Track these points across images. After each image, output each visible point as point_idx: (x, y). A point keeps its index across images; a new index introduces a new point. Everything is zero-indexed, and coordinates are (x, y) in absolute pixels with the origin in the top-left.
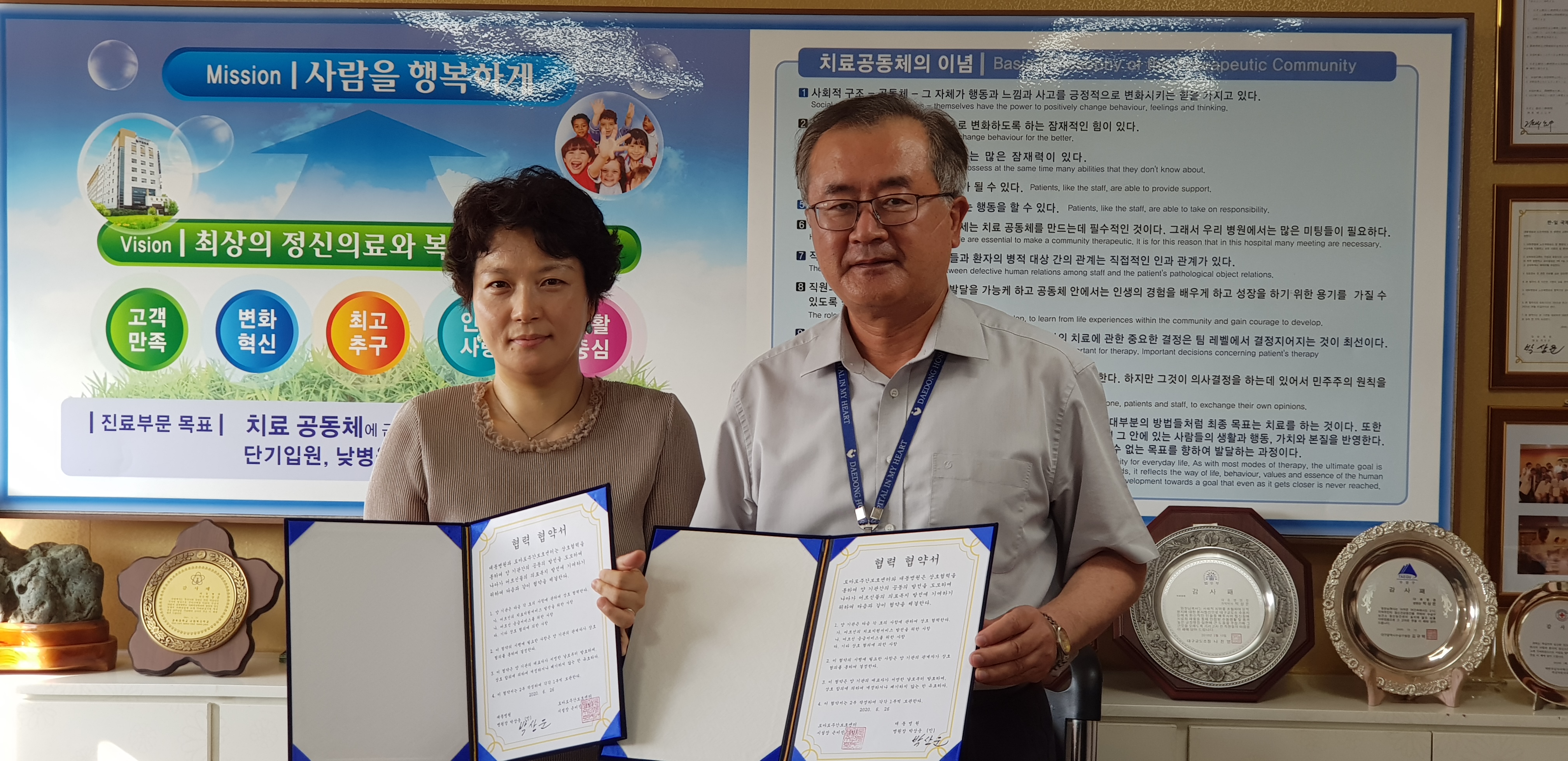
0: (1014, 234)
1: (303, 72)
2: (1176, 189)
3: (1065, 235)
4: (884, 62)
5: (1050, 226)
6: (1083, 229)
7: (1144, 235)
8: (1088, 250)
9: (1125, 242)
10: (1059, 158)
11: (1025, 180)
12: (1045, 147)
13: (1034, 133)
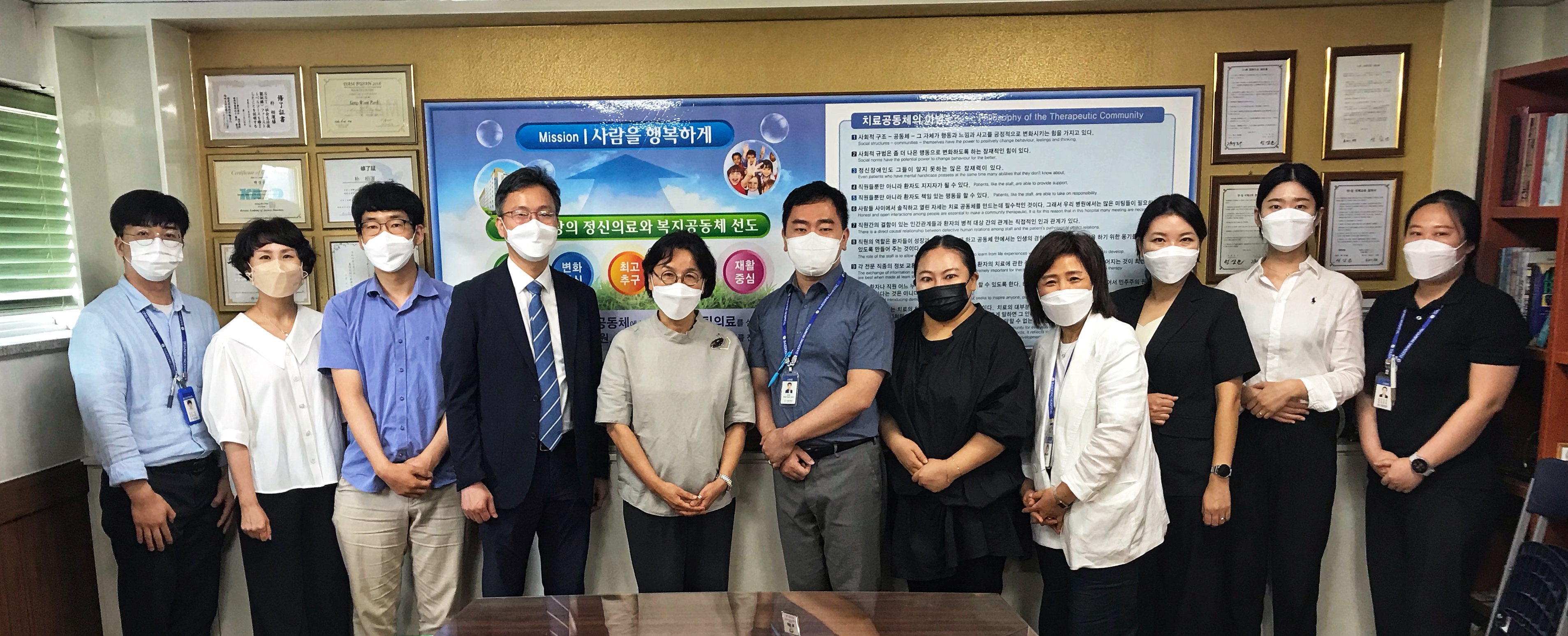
0: (965, 210)
1: (591, 134)
2: (1050, 183)
3: (993, 210)
4: (897, 120)
5: (984, 205)
6: (1001, 205)
7: (1033, 208)
8: (1004, 217)
9: (1024, 212)
10: (989, 168)
11: (970, 180)
12: (981, 163)
13: (976, 155)
